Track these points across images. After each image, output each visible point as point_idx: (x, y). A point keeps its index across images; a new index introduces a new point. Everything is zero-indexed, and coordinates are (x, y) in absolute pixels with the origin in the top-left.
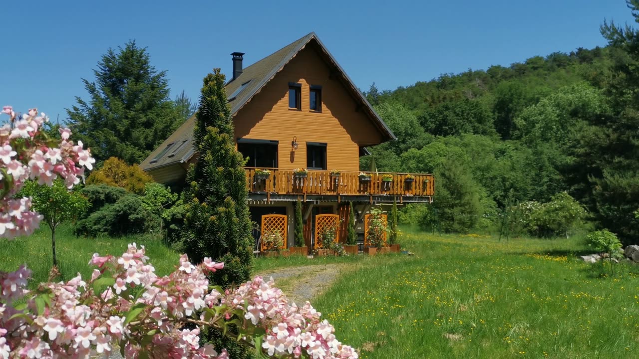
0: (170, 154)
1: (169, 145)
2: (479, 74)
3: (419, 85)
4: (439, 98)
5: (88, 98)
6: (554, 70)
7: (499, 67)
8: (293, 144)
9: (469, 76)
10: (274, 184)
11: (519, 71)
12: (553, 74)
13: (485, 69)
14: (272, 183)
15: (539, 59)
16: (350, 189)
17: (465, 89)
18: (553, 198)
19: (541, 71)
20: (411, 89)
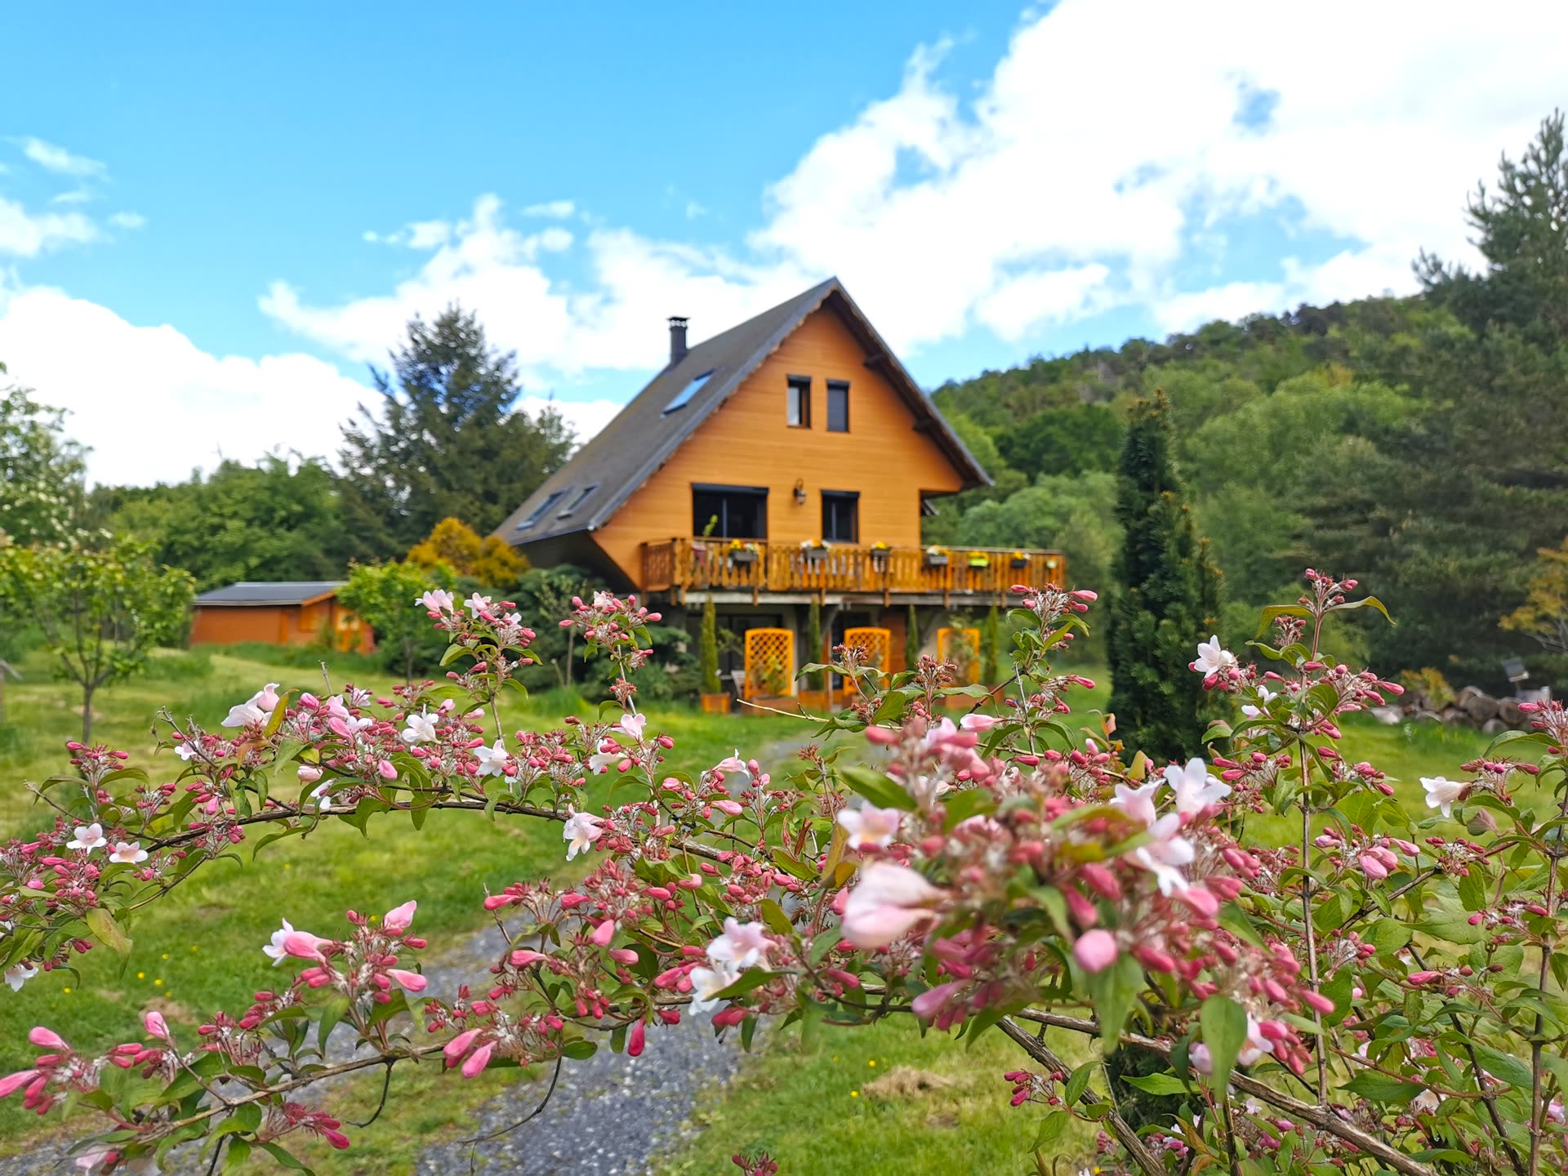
0: (564, 513)
1: (554, 497)
2: (1103, 355)
3: (987, 375)
4: (1033, 402)
5: (377, 404)
6: (1253, 347)
7: (1143, 340)
8: (796, 493)
9: (1086, 358)
10: (766, 571)
11: (1184, 349)
12: (1249, 354)
13: (1116, 345)
14: (761, 569)
15: (1221, 326)
16: (908, 580)
17: (1079, 385)
18: (1273, 595)
19: (1224, 346)
20: (970, 384)
